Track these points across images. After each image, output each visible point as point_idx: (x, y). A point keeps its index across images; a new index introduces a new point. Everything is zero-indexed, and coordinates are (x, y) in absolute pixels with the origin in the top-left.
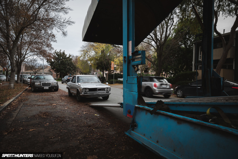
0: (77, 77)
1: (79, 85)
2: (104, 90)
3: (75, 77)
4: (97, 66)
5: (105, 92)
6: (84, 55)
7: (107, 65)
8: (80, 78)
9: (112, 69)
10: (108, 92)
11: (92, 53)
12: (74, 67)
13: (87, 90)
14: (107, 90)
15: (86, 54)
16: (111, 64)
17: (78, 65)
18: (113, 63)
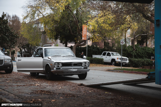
0: (43, 50)
1: (50, 59)
2: (81, 65)
3: (42, 49)
4: (55, 33)
5: (83, 68)
6: (33, 15)
7: (73, 32)
8: (48, 50)
9: (83, 38)
10: (87, 68)
11: (47, 11)
12: (12, 36)
13: (59, 65)
14: (85, 66)
15: (35, 12)
16: (81, 30)
17: (23, 32)
18: (85, 28)
